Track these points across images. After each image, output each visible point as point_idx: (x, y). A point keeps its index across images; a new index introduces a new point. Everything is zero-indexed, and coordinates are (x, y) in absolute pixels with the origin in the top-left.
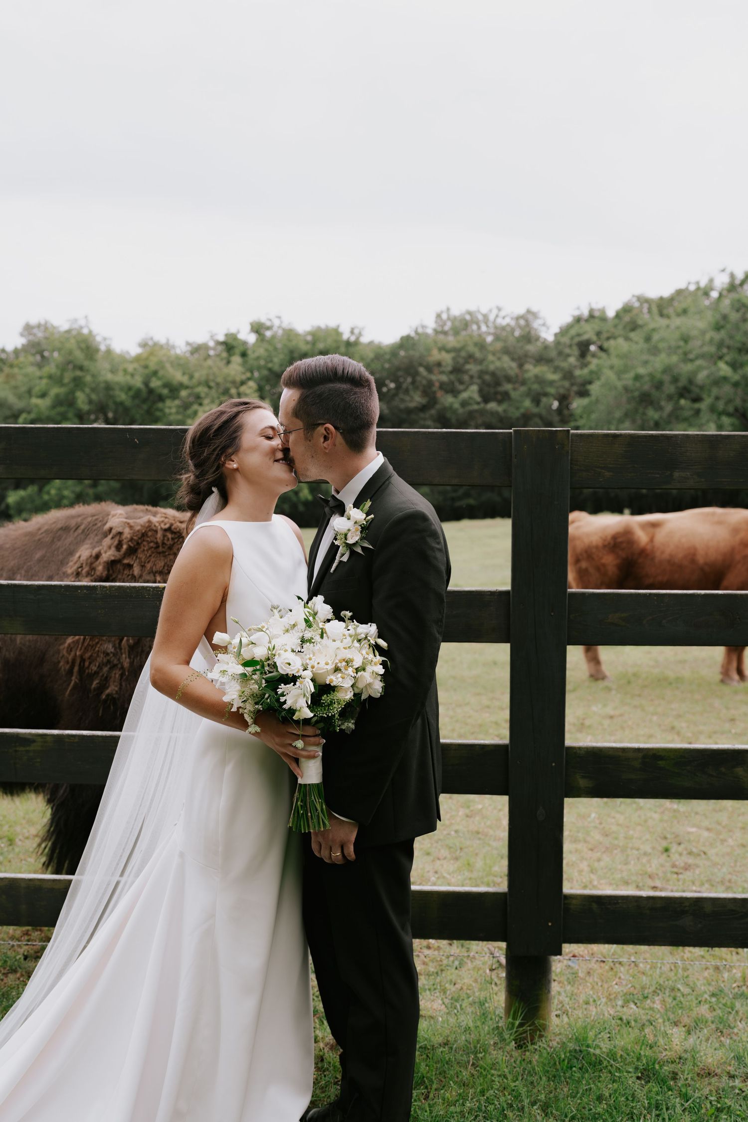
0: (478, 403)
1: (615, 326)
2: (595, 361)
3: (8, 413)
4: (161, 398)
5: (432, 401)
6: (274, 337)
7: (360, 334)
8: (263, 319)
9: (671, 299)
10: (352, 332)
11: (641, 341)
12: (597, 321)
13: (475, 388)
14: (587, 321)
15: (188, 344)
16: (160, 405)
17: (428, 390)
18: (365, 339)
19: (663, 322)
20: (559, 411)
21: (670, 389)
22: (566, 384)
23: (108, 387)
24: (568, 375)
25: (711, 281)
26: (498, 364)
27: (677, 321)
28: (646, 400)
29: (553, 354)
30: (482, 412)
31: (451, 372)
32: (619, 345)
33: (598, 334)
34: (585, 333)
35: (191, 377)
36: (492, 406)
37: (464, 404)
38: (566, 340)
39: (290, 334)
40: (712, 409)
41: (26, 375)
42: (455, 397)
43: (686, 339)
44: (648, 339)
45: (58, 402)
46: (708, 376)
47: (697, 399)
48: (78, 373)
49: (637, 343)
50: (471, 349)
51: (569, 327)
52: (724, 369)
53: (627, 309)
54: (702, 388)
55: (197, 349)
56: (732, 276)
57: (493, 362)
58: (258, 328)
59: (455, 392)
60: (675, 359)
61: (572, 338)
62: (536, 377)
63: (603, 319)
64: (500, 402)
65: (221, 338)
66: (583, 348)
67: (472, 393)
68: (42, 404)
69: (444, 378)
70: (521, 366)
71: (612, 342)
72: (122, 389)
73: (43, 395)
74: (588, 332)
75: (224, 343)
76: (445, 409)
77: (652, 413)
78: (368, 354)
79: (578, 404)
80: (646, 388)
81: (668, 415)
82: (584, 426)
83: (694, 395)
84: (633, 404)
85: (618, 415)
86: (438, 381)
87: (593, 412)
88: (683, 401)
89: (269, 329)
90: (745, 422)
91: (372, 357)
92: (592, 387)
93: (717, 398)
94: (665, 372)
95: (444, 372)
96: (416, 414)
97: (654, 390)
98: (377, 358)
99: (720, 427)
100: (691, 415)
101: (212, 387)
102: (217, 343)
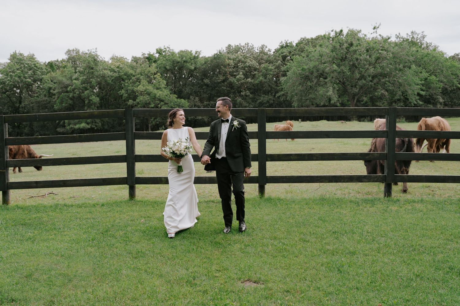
0: (243, 79)
1: (296, 50)
2: (288, 64)
3: (63, 86)
4: (123, 80)
5: (226, 79)
6: (166, 55)
7: (200, 54)
8: (162, 48)
9: (316, 39)
10: (196, 53)
11: (305, 56)
12: (288, 47)
13: (241, 73)
14: (285, 47)
15: (132, 57)
16: (123, 82)
17: (225, 74)
18: (201, 56)
19: (312, 50)
20: (276, 82)
21: (315, 74)
26: (251, 63)
27: (318, 49)
28: (307, 78)
29: (273, 59)
30: (245, 83)
31: (233, 68)
32: (297, 58)
33: (290, 52)
34: (284, 52)
35: (135, 71)
36: (249, 80)
37: (238, 80)
38: (277, 54)
39: (173, 54)
40: (331, 82)
41: (69, 71)
42: (235, 77)
43: (321, 56)
44: (307, 56)
45: (83, 83)
46: (329, 70)
47: (326, 78)
49: (303, 57)
50: (240, 58)
51: (279, 50)
52: (335, 67)
53: (300, 43)
54: (327, 74)
55: (135, 60)
56: (336, 32)
57: (249, 63)
60: (317, 63)
61: (280, 54)
63: (291, 46)
64: (252, 78)
65: (146, 55)
66: (284, 58)
67: (241, 75)
69: (231, 70)
70: (260, 64)
71: (294, 57)
73: (77, 79)
74: (286, 51)
75: (147, 58)
76: (231, 82)
77: (309, 84)
78: (202, 62)
79: (283, 79)
80: (307, 73)
81: (315, 84)
82: (285, 88)
83: (324, 76)
84: (303, 80)
85: (297, 84)
86: (228, 71)
87: (288, 83)
88: (321, 79)
89: (164, 52)
90: (344, 86)
91: (204, 63)
92: (288, 73)
93: (332, 78)
94: (314, 67)
95: (231, 68)
96: (221, 84)
97: (310, 75)
98: (205, 63)
99: (334, 88)
100: (324, 84)
101: (143, 75)
102: (145, 58)
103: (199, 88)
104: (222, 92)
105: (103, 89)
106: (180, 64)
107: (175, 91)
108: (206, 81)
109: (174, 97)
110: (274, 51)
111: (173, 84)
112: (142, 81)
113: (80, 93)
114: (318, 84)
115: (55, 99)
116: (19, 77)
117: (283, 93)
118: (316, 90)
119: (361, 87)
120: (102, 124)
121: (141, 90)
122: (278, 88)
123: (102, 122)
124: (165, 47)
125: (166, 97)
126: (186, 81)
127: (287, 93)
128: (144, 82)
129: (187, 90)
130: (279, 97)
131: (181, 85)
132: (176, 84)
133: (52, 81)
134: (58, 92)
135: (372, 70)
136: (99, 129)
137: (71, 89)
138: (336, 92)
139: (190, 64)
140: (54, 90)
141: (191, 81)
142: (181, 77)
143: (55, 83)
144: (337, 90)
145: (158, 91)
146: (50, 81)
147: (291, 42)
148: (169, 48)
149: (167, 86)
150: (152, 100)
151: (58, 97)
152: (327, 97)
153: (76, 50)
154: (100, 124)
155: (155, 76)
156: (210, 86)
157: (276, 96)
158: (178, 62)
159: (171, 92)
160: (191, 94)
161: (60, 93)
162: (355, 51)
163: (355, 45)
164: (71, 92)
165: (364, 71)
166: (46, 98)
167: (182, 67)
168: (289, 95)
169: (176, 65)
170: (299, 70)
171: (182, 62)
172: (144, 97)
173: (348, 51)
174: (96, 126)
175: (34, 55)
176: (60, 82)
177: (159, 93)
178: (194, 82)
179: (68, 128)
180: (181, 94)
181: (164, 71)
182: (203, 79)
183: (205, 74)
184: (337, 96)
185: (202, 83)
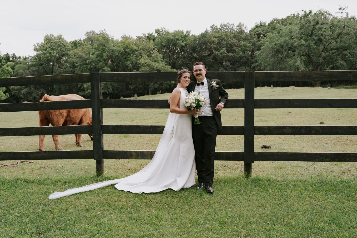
0: (226, 53)
1: (268, 29)
2: (262, 40)
3: (83, 60)
4: (129, 54)
5: (211, 53)
6: (163, 34)
7: (189, 33)
8: (159, 29)
9: (286, 20)
10: (187, 32)
11: (277, 33)
12: (262, 27)
13: (225, 48)
14: (259, 27)
15: (137, 37)
16: (129, 56)
17: (210, 50)
18: (191, 35)
19: (283, 27)
20: (251, 55)
21: (285, 48)
22: (253, 47)
23: (113, 51)
24: (254, 44)
26: (232, 41)
27: (289, 27)
28: (278, 51)
29: (249, 37)
30: (227, 56)
31: (217, 44)
32: (270, 34)
33: (263, 31)
34: (259, 31)
35: (138, 47)
36: (230, 54)
37: (221, 54)
38: (253, 33)
39: (168, 33)
40: (299, 54)
41: (88, 48)
42: (219, 52)
43: (291, 32)
44: (279, 33)
45: (98, 56)
46: (298, 44)
47: (294, 51)
48: (103, 47)
49: (275, 34)
50: (223, 36)
51: (254, 29)
52: (303, 42)
53: (272, 23)
54: (295, 47)
55: (139, 38)
56: (305, 12)
57: (230, 41)
59: (218, 50)
60: (287, 39)
61: (255, 33)
62: (244, 45)
63: (265, 26)
64: (232, 53)
65: (147, 35)
66: (259, 35)
67: (224, 50)
68: (93, 57)
69: (215, 46)
70: (239, 41)
71: (268, 33)
72: (117, 52)
73: (93, 54)
74: (260, 30)
75: (148, 37)
76: (215, 55)
77: (280, 56)
78: (192, 39)
79: (257, 53)
80: (278, 48)
81: (285, 56)
82: (259, 60)
83: (293, 50)
84: (274, 53)
85: (269, 56)
86: (213, 47)
87: (262, 55)
88: (290, 52)
89: (161, 32)
90: (309, 58)
91: (193, 40)
92: (262, 47)
93: (300, 51)
94: (284, 43)
95: (215, 44)
96: (207, 57)
97: (280, 48)
98: (195, 40)
99: (301, 59)
100: (292, 56)
101: (144, 50)
102: (146, 37)
103: (189, 60)
104: (207, 64)
105: (114, 61)
106: (173, 41)
107: (170, 63)
108: (195, 55)
109: (169, 68)
110: (250, 30)
111: (168, 57)
112: (144, 55)
113: (96, 65)
114: (287, 56)
115: (78, 70)
116: (50, 53)
117: (257, 64)
118: (286, 61)
119: (324, 59)
120: (112, 89)
121: (143, 63)
122: (253, 60)
123: (113, 88)
124: (162, 28)
125: (163, 68)
126: (179, 55)
127: (261, 64)
128: (145, 56)
129: (179, 62)
130: (254, 67)
131: (174, 58)
132: (170, 58)
133: (75, 56)
134: (80, 65)
135: (334, 44)
136: (111, 93)
137: (89, 62)
138: (303, 62)
139: (181, 41)
140: (77, 63)
141: (183, 55)
142: (174, 52)
143: (77, 58)
144: (304, 61)
145: (156, 63)
146: (74, 56)
147: (265, 22)
148: (165, 28)
149: (163, 59)
150: (152, 70)
151: (80, 69)
152: (295, 67)
153: (93, 31)
154: (111, 89)
155: (154, 51)
156: (198, 59)
157: (252, 67)
158: (172, 40)
159: (166, 64)
160: (183, 65)
161: (81, 65)
162: (320, 29)
163: (320, 23)
164: (89, 65)
165: (327, 44)
166: (71, 69)
167: (175, 44)
168: (263, 66)
169: (170, 42)
170: (271, 45)
171: (176, 40)
172: (145, 68)
173: (314, 28)
174: (108, 91)
175: (62, 36)
176: (81, 57)
177: (156, 65)
178: (185, 56)
179: (87, 92)
180: (174, 65)
181: (161, 47)
182: (193, 53)
183: (194, 49)
184: (304, 66)
185: (191, 57)
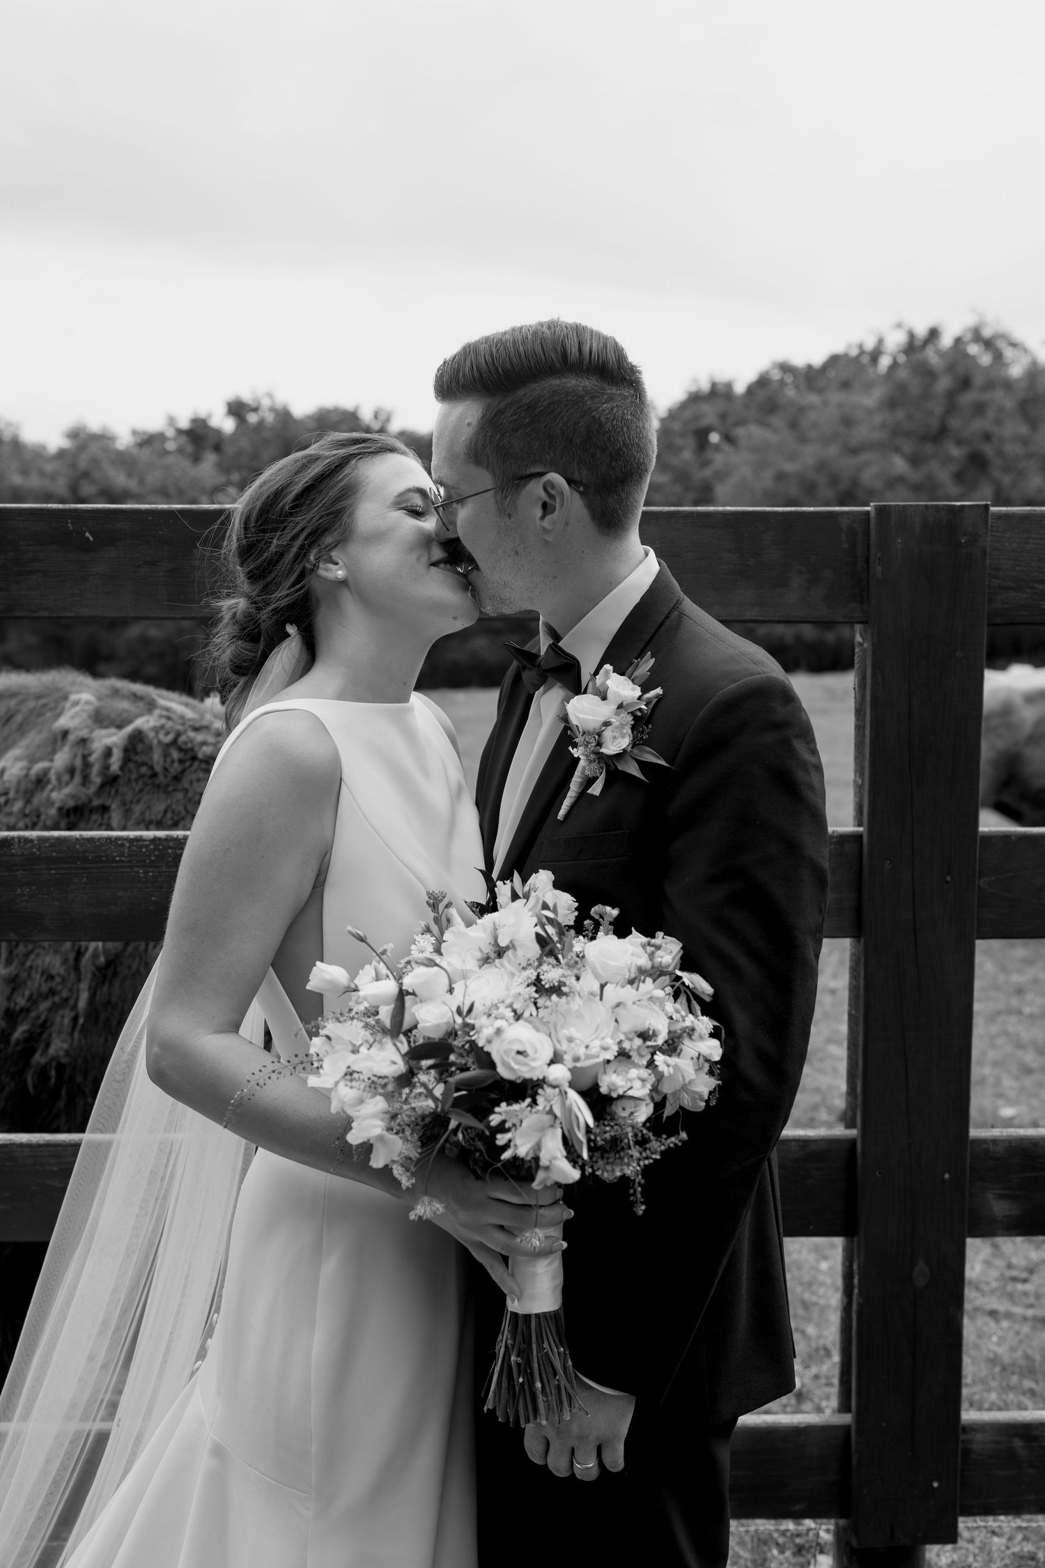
1: (747, 408)
2: (718, 458)
6: (261, 423)
7: (388, 420)
8: (247, 397)
9: (824, 369)
10: (376, 417)
11: (785, 428)
12: (720, 399)
14: (707, 399)
15: (134, 433)
18: (395, 426)
19: (813, 398)
22: (679, 488)
24: (682, 476)
25: (881, 341)
27: (836, 397)
32: (752, 432)
34: (704, 415)
35: (141, 482)
38: (677, 426)
39: (286, 419)
43: (848, 422)
44: (794, 424)
46: (878, 475)
49: (778, 430)
51: (682, 408)
52: (899, 465)
53: (763, 382)
55: (149, 441)
56: (911, 335)
58: (237, 409)
60: (833, 451)
61: (687, 424)
63: (730, 396)
65: (184, 424)
66: (701, 437)
71: (742, 429)
74: (709, 415)
75: (189, 432)
89: (254, 411)
92: (718, 489)
94: (819, 470)
102: (180, 432)
110: (666, 414)
124: (257, 394)
147: (731, 380)
148: (270, 395)
162: (979, 408)
163: (978, 380)
170: (760, 481)
173: (953, 407)
